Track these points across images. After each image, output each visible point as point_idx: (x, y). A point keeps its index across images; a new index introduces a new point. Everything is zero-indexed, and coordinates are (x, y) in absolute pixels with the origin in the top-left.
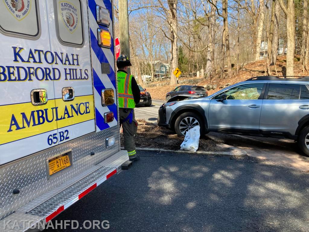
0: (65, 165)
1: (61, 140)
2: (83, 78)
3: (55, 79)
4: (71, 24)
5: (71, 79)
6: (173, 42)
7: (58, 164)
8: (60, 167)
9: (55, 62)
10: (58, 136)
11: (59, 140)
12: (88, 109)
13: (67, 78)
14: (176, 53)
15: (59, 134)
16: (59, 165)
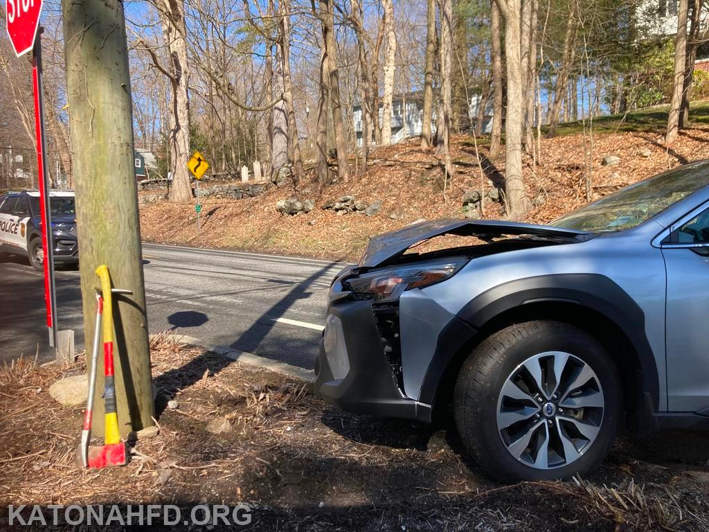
6: (176, 83)
14: (186, 115)
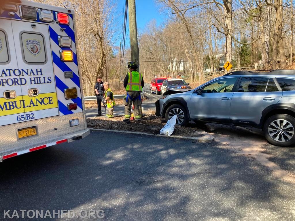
0: (32, 134)
1: (27, 119)
2: (46, 82)
3: (22, 84)
4: (35, 51)
5: (35, 83)
6: (227, 35)
7: (26, 132)
8: (28, 134)
9: (22, 74)
10: (25, 116)
11: (26, 119)
12: (51, 101)
13: (32, 83)
15: (26, 116)
16: (28, 133)
